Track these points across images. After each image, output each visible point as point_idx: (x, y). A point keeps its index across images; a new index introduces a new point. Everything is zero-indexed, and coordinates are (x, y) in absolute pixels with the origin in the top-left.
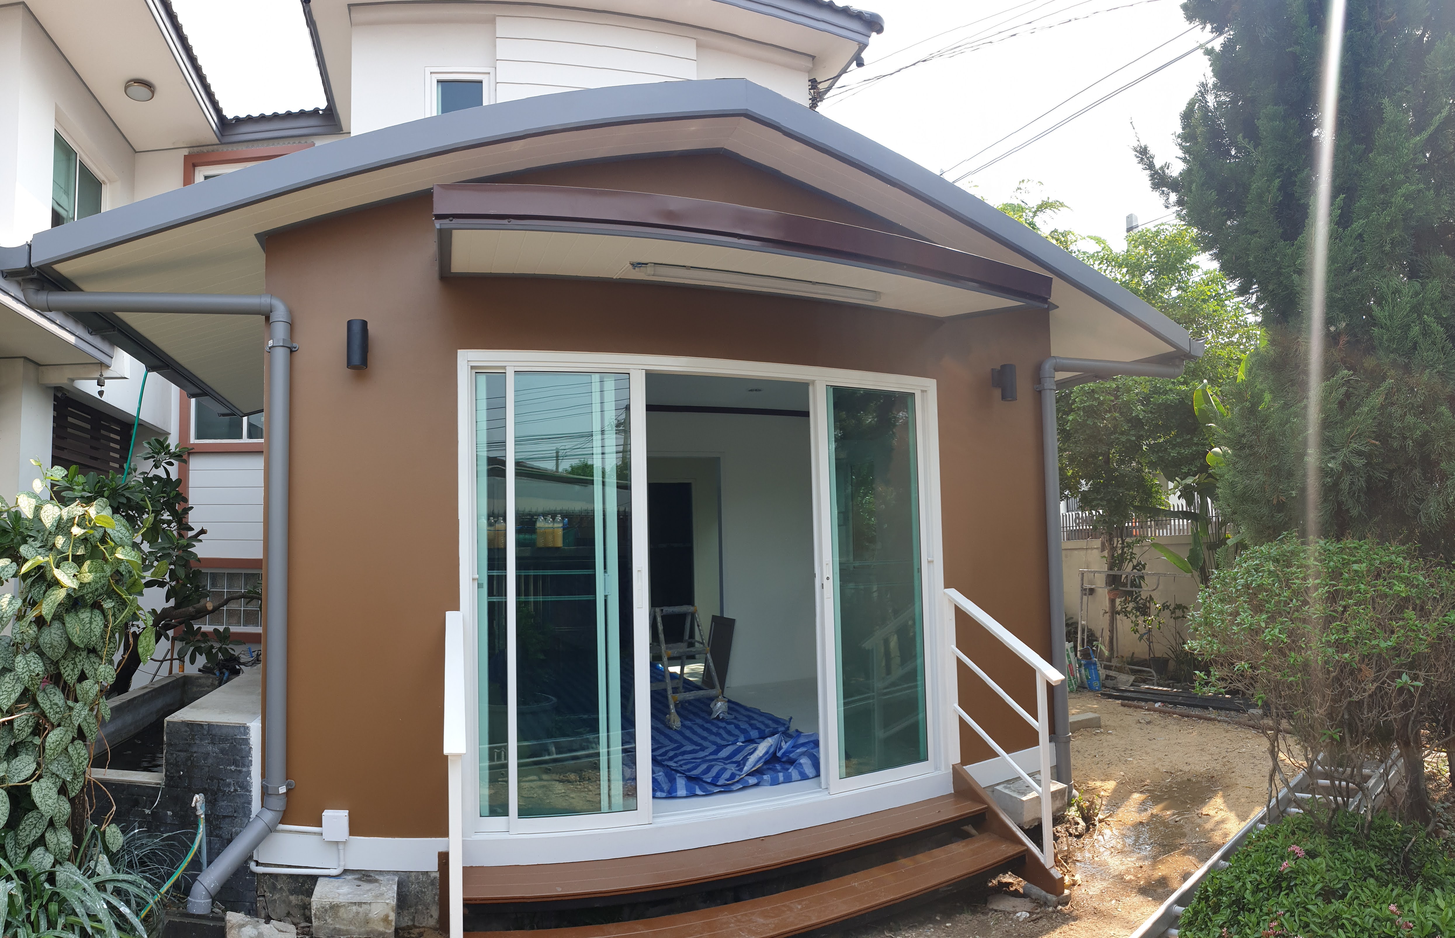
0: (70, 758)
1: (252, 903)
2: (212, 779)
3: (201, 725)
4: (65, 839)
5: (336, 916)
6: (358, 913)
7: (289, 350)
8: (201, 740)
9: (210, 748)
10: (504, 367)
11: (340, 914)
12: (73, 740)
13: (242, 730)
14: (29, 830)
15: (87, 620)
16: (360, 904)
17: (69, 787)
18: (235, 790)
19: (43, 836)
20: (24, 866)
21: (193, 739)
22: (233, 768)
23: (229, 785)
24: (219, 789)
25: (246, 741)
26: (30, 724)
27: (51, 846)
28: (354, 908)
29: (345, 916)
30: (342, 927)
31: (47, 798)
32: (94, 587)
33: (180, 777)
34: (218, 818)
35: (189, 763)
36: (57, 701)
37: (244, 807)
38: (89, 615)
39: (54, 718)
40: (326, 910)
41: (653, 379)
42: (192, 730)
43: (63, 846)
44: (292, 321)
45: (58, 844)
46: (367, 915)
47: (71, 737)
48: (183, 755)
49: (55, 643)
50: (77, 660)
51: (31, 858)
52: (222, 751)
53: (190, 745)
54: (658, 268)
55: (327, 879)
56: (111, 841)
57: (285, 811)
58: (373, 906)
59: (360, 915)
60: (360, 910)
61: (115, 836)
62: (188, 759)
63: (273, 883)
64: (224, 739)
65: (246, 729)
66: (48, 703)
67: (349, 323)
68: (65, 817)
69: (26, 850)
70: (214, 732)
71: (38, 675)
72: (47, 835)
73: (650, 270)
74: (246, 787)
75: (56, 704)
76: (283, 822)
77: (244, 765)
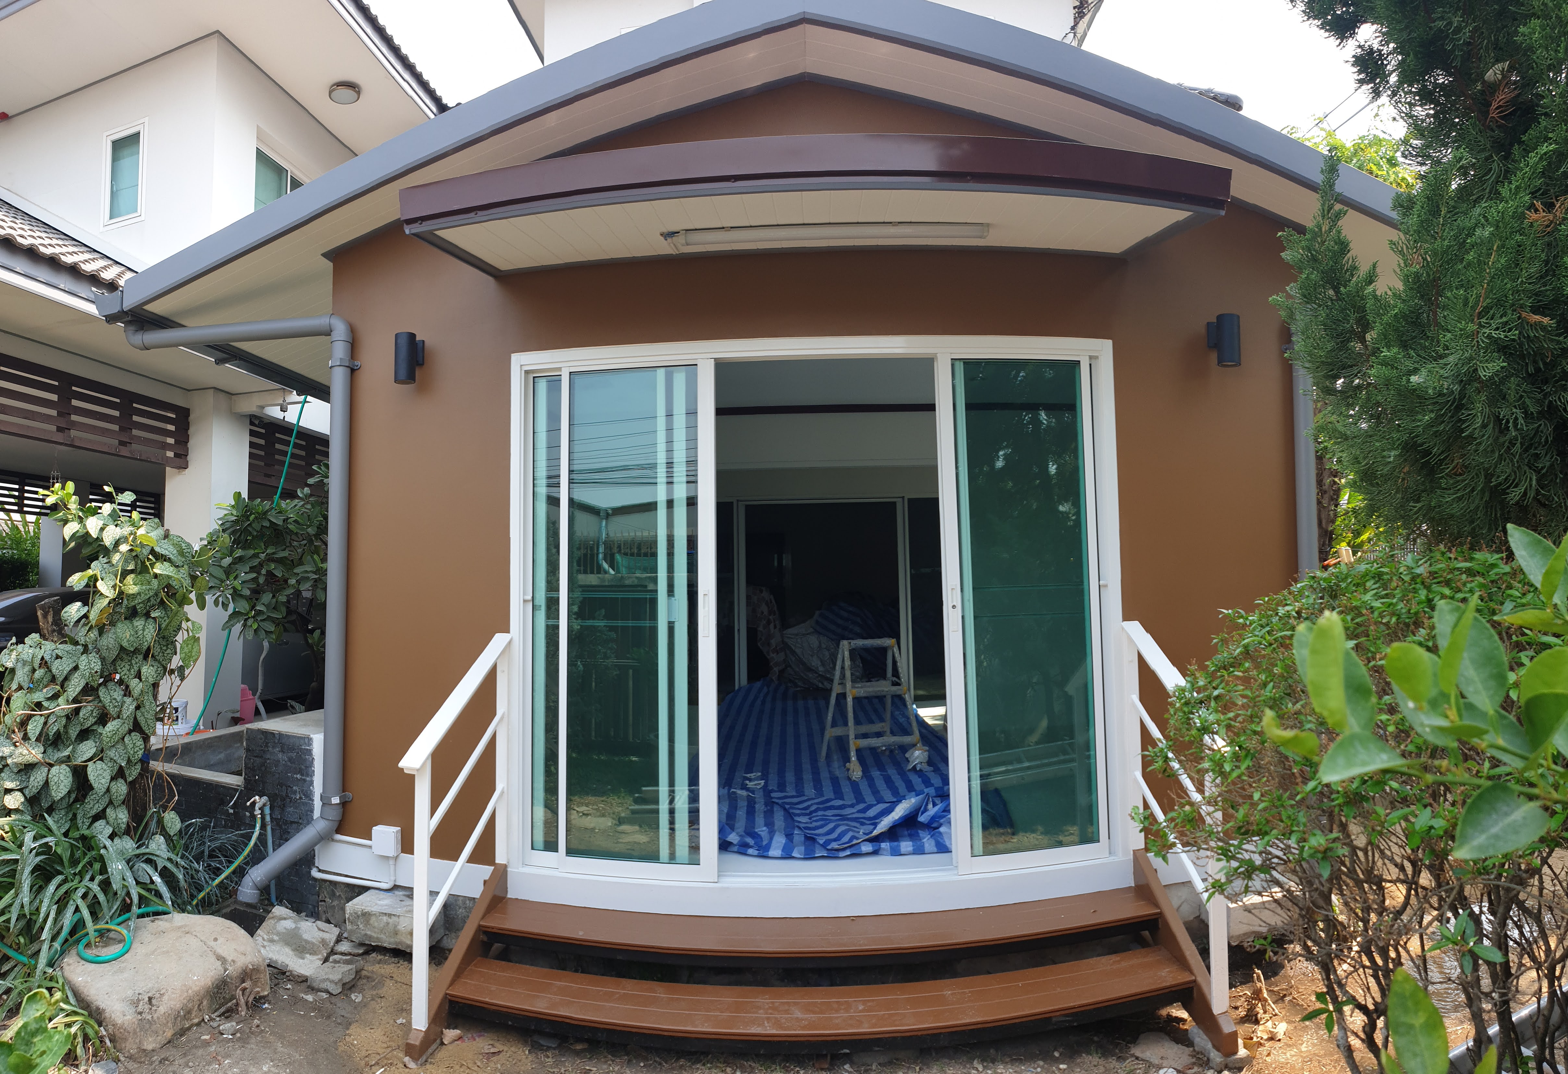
0: (125, 747)
1: (314, 907)
2: (281, 785)
3: (273, 734)
4: (122, 816)
5: (367, 923)
6: (388, 923)
7: (349, 370)
8: (273, 747)
9: (280, 755)
10: (560, 369)
11: (371, 922)
12: (130, 732)
13: (306, 740)
14: (93, 805)
15: (140, 627)
16: (390, 915)
17: (127, 773)
18: (301, 798)
19: (104, 810)
20: (86, 833)
21: (267, 746)
22: (299, 776)
23: (295, 792)
24: (287, 796)
25: (309, 752)
26: (94, 714)
27: (111, 820)
28: (385, 918)
29: (376, 924)
30: (373, 934)
31: (100, 777)
32: (144, 597)
33: (256, 781)
34: (286, 822)
35: (263, 768)
36: (116, 697)
37: (307, 815)
38: (143, 623)
39: (113, 711)
40: (358, 916)
41: (723, 368)
42: (266, 738)
43: (120, 821)
44: (353, 340)
45: (116, 819)
46: (396, 926)
47: (127, 729)
48: (258, 760)
49: (110, 646)
50: (133, 662)
51: (93, 827)
52: (290, 759)
53: (264, 752)
54: (689, 234)
55: (377, 891)
56: (169, 825)
57: (341, 821)
58: (402, 918)
59: (390, 925)
60: (390, 921)
61: (173, 821)
62: (263, 764)
63: (333, 891)
64: (292, 749)
65: (310, 740)
66: (109, 697)
67: (396, 335)
68: (122, 797)
69: (90, 820)
70: (283, 741)
71: (96, 672)
72: (108, 810)
73: (680, 240)
74: (309, 796)
75: (115, 699)
76: (339, 831)
77: (308, 775)
